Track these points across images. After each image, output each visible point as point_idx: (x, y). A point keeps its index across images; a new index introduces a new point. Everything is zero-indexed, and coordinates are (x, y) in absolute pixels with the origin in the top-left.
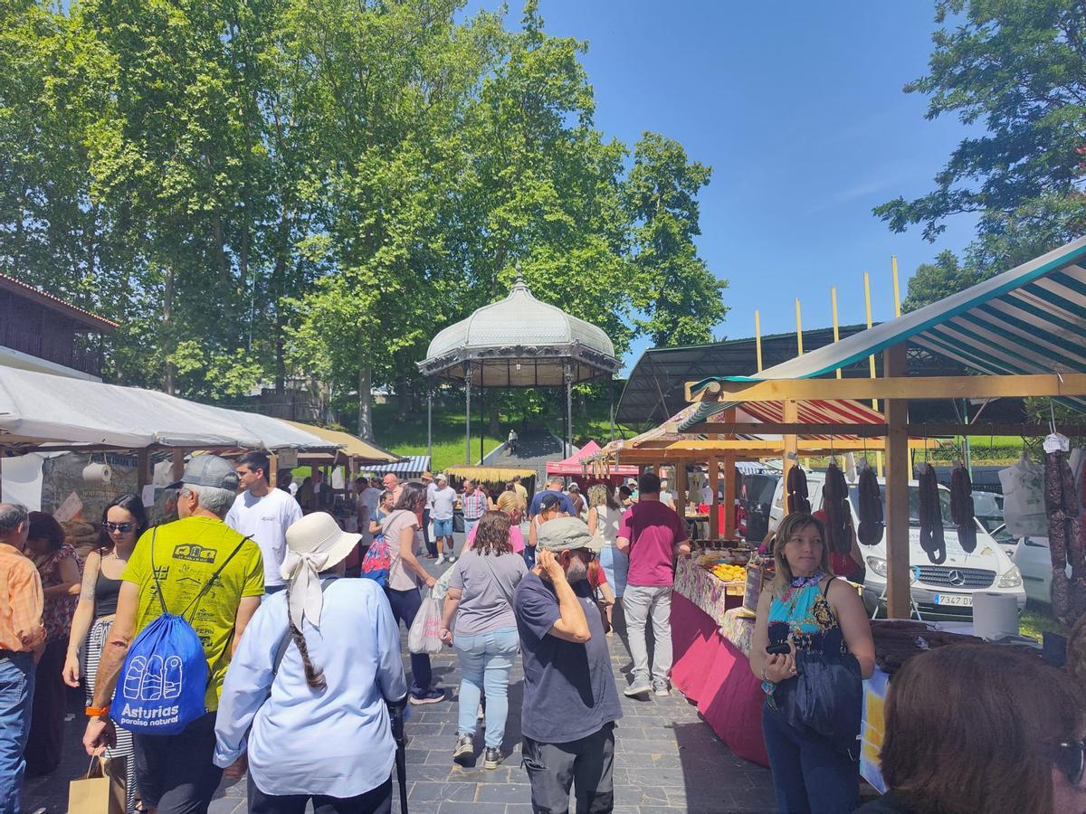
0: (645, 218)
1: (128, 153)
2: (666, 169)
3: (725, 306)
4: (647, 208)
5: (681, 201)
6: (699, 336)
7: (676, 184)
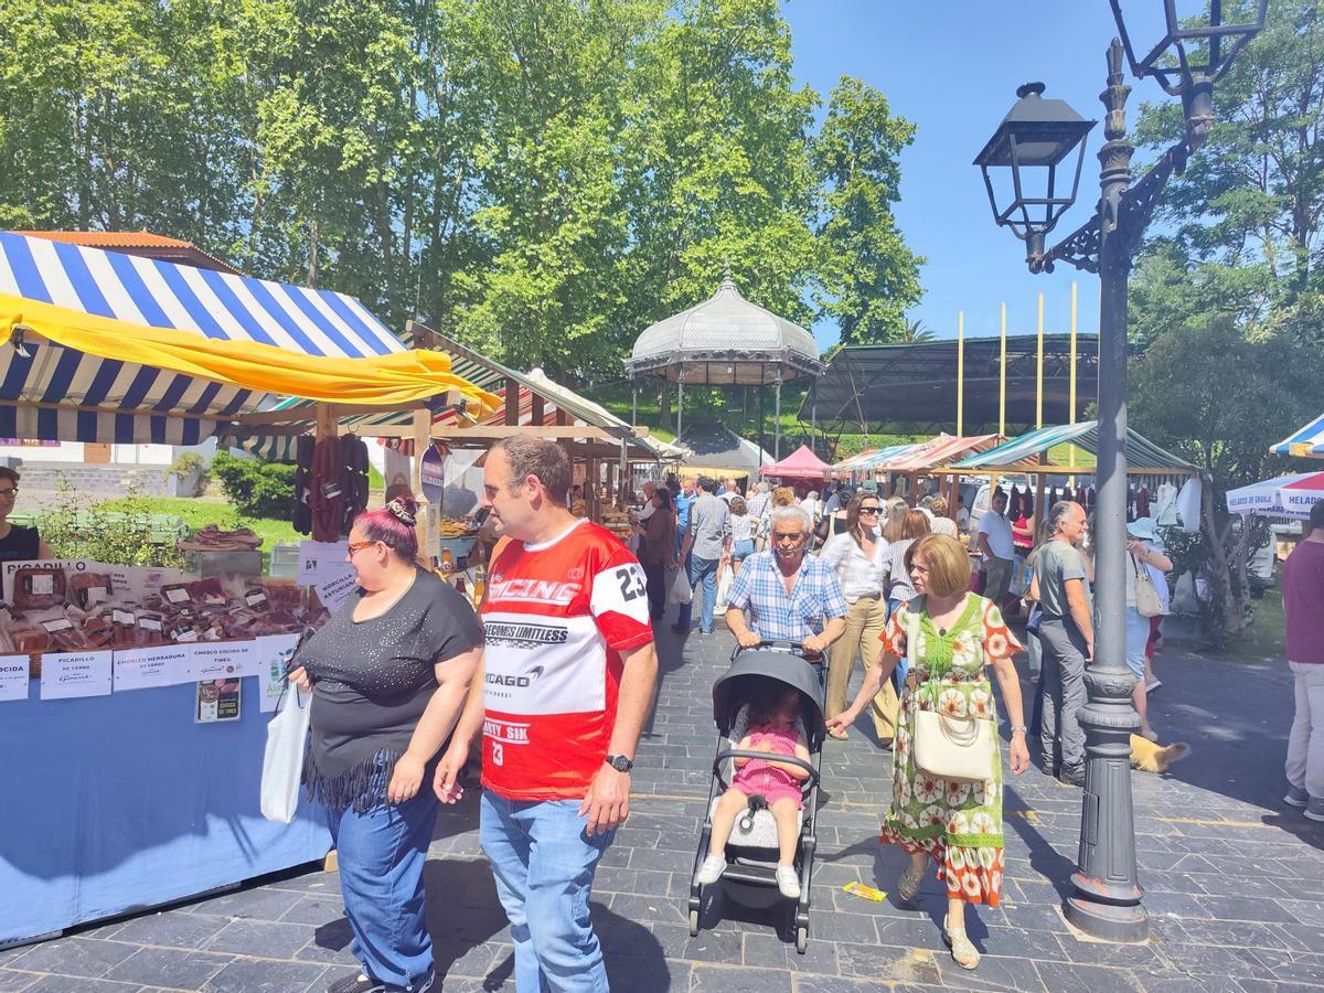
0: (836, 178)
1: (304, 116)
2: (864, 124)
3: (922, 287)
4: (841, 169)
5: (881, 162)
6: (891, 322)
7: (875, 142)
